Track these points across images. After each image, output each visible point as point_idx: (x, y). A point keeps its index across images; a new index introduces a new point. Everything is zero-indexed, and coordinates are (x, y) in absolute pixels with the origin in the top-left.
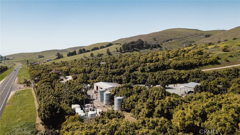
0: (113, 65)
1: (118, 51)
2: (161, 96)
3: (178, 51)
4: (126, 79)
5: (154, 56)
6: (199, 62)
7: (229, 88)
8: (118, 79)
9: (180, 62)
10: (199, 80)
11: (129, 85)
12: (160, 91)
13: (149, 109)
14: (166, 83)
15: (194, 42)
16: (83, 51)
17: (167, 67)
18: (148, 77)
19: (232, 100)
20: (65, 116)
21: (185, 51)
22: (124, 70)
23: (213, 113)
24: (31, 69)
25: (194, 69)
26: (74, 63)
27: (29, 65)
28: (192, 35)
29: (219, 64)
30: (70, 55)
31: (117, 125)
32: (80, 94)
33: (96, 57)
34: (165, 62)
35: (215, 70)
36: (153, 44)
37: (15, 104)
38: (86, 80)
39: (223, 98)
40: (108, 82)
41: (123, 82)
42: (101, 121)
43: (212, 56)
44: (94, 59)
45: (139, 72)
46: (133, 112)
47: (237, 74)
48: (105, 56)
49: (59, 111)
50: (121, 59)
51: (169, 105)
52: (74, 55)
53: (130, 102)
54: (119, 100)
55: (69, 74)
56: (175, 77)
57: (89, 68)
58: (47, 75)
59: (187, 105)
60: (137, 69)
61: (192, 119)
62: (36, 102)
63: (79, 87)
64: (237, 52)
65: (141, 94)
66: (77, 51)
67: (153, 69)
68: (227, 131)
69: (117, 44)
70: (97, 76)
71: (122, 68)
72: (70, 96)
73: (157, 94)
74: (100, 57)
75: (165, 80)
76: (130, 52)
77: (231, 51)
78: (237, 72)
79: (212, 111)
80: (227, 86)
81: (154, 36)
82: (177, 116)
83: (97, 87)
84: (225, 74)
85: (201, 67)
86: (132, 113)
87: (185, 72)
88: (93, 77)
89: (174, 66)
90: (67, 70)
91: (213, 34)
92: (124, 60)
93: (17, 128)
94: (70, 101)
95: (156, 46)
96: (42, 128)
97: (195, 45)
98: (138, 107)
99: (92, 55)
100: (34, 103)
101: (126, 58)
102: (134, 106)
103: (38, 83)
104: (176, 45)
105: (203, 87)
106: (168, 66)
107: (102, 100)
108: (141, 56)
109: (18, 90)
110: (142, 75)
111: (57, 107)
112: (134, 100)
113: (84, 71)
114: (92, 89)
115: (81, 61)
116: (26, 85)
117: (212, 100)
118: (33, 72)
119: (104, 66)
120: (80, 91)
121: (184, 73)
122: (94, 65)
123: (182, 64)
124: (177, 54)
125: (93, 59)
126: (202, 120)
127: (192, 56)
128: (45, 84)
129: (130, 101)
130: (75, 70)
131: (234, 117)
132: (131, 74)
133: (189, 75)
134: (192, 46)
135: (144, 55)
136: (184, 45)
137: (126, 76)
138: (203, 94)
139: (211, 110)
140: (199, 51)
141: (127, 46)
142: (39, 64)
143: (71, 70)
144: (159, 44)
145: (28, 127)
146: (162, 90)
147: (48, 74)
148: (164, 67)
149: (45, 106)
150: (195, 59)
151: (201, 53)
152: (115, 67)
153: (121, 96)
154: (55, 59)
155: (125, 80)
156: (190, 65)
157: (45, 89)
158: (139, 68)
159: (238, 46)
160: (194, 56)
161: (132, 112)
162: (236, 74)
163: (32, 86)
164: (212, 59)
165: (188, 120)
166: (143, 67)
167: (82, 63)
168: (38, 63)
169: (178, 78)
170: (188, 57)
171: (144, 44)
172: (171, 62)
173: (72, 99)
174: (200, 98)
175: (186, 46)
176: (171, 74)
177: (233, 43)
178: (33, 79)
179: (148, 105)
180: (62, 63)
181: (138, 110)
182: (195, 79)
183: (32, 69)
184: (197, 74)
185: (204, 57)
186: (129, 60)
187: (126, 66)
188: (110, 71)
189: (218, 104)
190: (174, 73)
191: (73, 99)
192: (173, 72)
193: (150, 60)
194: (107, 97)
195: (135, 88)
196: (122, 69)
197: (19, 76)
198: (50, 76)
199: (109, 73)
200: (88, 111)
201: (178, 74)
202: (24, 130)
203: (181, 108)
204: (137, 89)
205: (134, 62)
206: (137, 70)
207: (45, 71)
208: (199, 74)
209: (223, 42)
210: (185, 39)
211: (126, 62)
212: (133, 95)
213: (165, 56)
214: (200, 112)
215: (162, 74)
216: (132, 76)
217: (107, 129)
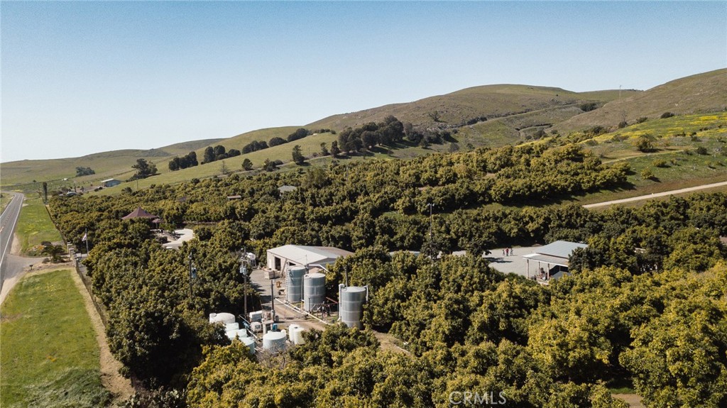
0: (318, 193)
1: (326, 153)
2: (479, 283)
3: (511, 151)
4: (362, 235)
5: (440, 165)
6: (572, 183)
7: (668, 257)
8: (337, 235)
9: (519, 183)
10: (577, 235)
11: (379, 251)
12: (473, 267)
13: (453, 319)
14: (483, 246)
15: (551, 126)
16: (216, 152)
17: (481, 198)
18: (427, 229)
19: (687, 289)
20: (201, 345)
21: (529, 151)
22: (353, 208)
23: (643, 325)
24: (58, 209)
25: (560, 203)
26: (193, 189)
27: (50, 197)
28: (544, 105)
29: (630, 187)
30: (178, 164)
31: (372, 367)
32: (232, 283)
33: (259, 171)
34: (474, 183)
35: (620, 204)
36: (430, 132)
37: (25, 316)
38: (240, 241)
39: (657, 284)
40: (308, 245)
41: (354, 244)
42: (309, 358)
43: (609, 166)
44: (255, 178)
45: (398, 215)
46: (397, 330)
47: (682, 217)
48: (287, 169)
49: (177, 332)
50: (340, 175)
51: (511, 305)
52: (189, 167)
53: (385, 303)
54: (354, 296)
55: (184, 222)
56: (506, 228)
57: (246, 203)
58: (115, 227)
59: (563, 304)
60: (392, 205)
61: (587, 344)
62: (91, 310)
63: (224, 262)
64: (680, 153)
65: (417, 277)
66: (200, 154)
67: (439, 205)
68: (697, 374)
69: (323, 131)
70: (274, 227)
71: (346, 203)
72: (203, 287)
73: (468, 277)
74: (271, 171)
75: (477, 235)
76: (362, 157)
77: (661, 150)
78: (682, 209)
79: (638, 321)
80: (661, 249)
81: (435, 107)
82: (543, 337)
83: (278, 261)
84: (648, 216)
85: (578, 197)
86: (394, 333)
87: (535, 213)
88: (260, 230)
89: (502, 196)
90: (175, 211)
91: (605, 103)
92: (352, 178)
93: (45, 389)
94: (204, 303)
95: (438, 136)
96: (123, 387)
97: (554, 132)
98: (415, 315)
99: (247, 165)
100: (86, 312)
101: (356, 173)
102: (398, 313)
103: (94, 250)
104: (497, 134)
105: (596, 254)
106: (483, 194)
107: (298, 298)
108: (403, 165)
109: (28, 275)
110: (410, 223)
111: (169, 321)
112: (397, 296)
113: (231, 214)
114: (262, 266)
115: (213, 184)
116: (50, 258)
117: (632, 290)
118: (68, 217)
119: (291, 198)
120: (229, 272)
121: (532, 215)
122: (261, 196)
123: (526, 189)
124: (508, 160)
125: (250, 178)
126: (612, 346)
127: (553, 165)
128: (116, 253)
129: (387, 300)
130: (203, 212)
131: (710, 333)
132: (376, 221)
133: (548, 220)
134: (546, 136)
135: (410, 163)
136: (522, 134)
137: (363, 227)
138: (602, 273)
139: (634, 318)
140: (570, 150)
141: (354, 136)
142: (82, 194)
143: (188, 211)
144: (448, 130)
145: (79, 385)
146: (480, 264)
147: (118, 224)
148: (472, 200)
149: (134, 319)
150: (562, 173)
151: (576, 156)
152: (325, 201)
153: (356, 285)
154: (132, 179)
155: (360, 238)
156: (546, 191)
157: (123, 269)
158: (400, 202)
159: (678, 135)
160: (559, 165)
161: (395, 330)
162: (681, 215)
163: (70, 261)
164: (609, 174)
165: (575, 347)
166: (410, 199)
167: (218, 190)
168: (79, 191)
169: (516, 230)
170: (541, 167)
171: (404, 131)
172: (492, 183)
173: (208, 296)
174: (595, 284)
175: (529, 138)
176: (496, 219)
177: (664, 127)
178: (71, 240)
179: (452, 306)
180: (155, 189)
181: (417, 325)
182: (565, 231)
183: (64, 208)
184: (571, 217)
185: (586, 167)
186: (367, 179)
187: (359, 197)
188: (312, 212)
189: (651, 300)
190: (505, 215)
191: (213, 297)
192: (500, 213)
193: (428, 179)
194: (313, 289)
195: (399, 261)
196: (348, 206)
197: (23, 232)
198: (123, 228)
199: (308, 218)
200: (262, 332)
201: (515, 219)
202: (66, 394)
203: (548, 314)
204: (403, 263)
205: (382, 184)
206: (393, 209)
207: (106, 213)
208: (577, 218)
209: (634, 124)
210: (523, 117)
211: (358, 185)
212: (394, 280)
213: (473, 165)
214: (606, 325)
215: (467, 218)
216: (380, 227)
217: (345, 380)
